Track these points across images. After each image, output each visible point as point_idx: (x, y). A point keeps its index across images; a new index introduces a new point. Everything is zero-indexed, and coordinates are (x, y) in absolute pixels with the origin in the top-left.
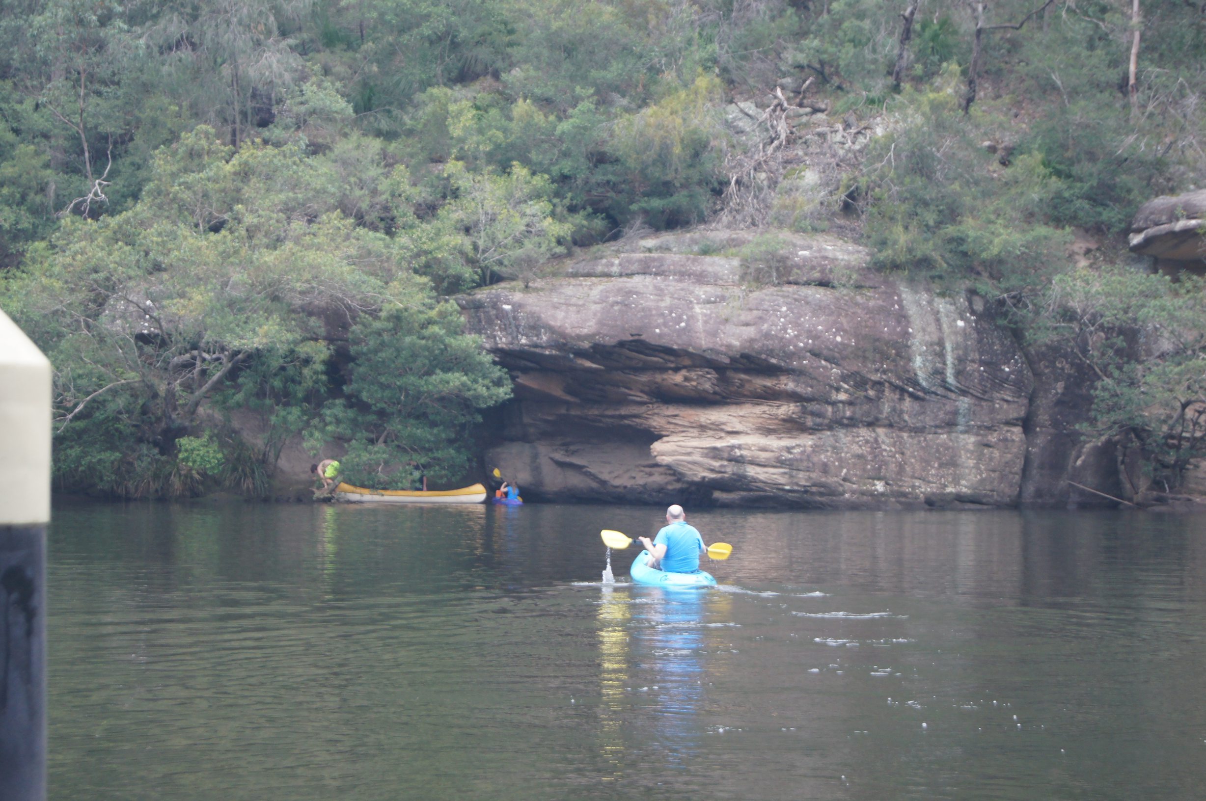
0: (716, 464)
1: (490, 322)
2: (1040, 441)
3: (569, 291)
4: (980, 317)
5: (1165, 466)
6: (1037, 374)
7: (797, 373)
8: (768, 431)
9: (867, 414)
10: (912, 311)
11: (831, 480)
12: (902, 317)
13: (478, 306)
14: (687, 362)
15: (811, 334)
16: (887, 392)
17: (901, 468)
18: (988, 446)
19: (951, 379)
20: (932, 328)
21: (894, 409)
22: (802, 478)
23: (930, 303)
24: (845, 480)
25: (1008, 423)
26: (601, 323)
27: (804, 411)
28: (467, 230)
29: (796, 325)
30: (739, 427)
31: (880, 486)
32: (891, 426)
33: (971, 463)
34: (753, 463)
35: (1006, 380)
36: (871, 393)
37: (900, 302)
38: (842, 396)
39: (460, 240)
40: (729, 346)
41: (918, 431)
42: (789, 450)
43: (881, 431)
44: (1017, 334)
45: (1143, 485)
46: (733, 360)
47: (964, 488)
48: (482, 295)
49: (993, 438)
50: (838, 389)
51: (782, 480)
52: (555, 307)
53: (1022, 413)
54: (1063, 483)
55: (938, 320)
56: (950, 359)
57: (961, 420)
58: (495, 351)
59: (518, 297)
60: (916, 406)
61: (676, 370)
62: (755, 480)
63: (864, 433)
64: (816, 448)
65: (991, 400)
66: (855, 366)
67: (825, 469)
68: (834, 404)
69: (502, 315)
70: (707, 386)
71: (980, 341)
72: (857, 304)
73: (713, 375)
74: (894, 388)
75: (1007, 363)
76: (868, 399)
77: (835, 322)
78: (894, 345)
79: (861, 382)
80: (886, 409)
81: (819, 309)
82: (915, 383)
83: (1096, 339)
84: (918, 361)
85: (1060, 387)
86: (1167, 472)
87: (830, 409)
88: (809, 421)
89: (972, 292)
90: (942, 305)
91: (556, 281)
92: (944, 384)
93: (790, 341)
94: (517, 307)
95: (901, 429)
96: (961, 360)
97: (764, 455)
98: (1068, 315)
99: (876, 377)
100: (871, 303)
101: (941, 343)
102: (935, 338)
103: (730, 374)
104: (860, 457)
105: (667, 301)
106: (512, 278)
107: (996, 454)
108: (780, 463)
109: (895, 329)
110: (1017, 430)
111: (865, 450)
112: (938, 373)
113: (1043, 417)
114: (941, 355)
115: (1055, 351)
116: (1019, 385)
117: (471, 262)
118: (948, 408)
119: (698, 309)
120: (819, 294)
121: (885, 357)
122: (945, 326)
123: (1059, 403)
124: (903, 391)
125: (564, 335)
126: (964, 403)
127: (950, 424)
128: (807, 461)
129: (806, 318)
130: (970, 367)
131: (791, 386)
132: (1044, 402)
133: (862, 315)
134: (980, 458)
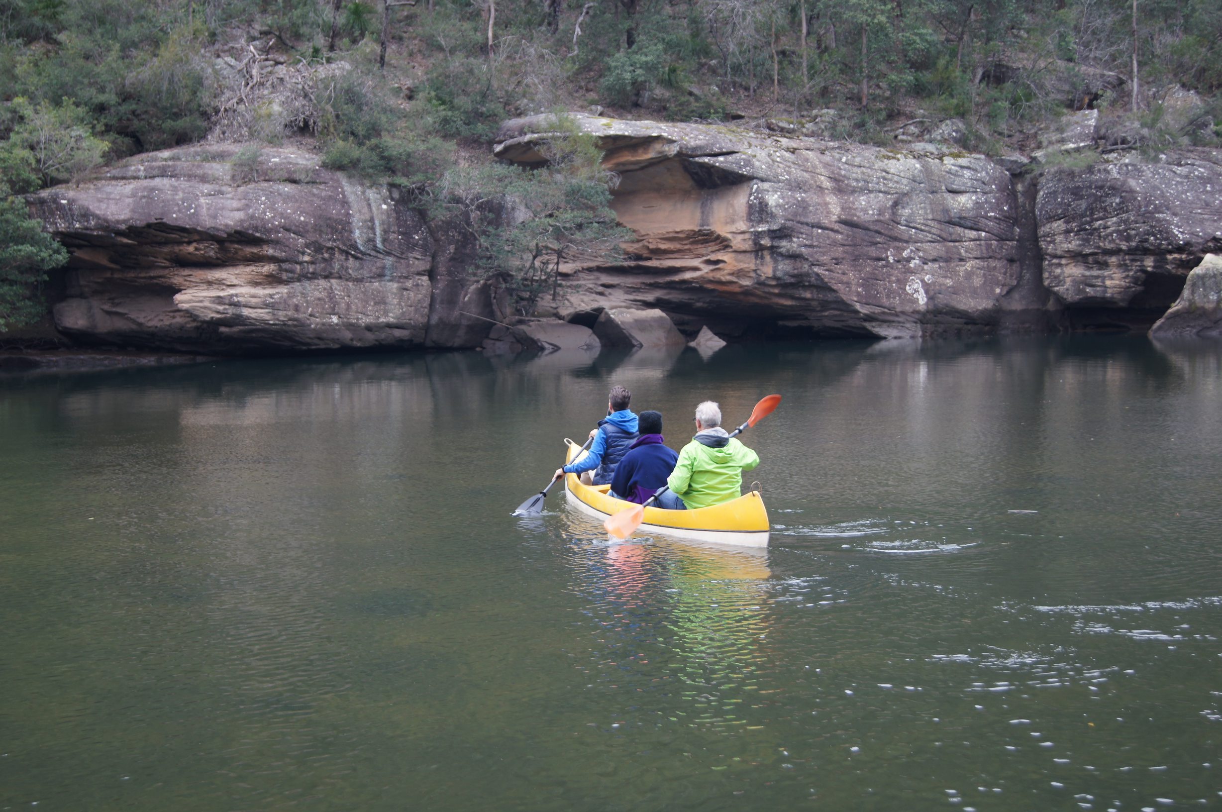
0: (221, 308)
1: (52, 214)
2: (441, 285)
3: (109, 189)
4: (398, 202)
5: (522, 299)
6: (437, 241)
7: (276, 243)
8: (256, 284)
9: (324, 270)
10: (351, 198)
11: (301, 316)
12: (345, 203)
13: (42, 202)
14: (196, 237)
15: (282, 216)
16: (337, 255)
17: (348, 306)
18: (406, 289)
19: (379, 245)
20: (365, 210)
21: (342, 266)
22: (282, 315)
23: (363, 193)
24: (311, 315)
25: (419, 274)
26: (133, 211)
27: (281, 269)
28: (32, 148)
29: (272, 209)
30: (235, 282)
31: (335, 319)
32: (340, 278)
33: (396, 301)
34: (245, 306)
35: (416, 245)
36: (326, 255)
37: (343, 193)
38: (306, 258)
39: (26, 153)
40: (227, 225)
41: (359, 280)
42: (271, 296)
43: (333, 281)
44: (422, 214)
45: (508, 311)
46: (229, 235)
47: (391, 318)
48: (45, 194)
49: (409, 284)
50: (303, 253)
51: (267, 317)
52: (100, 201)
53: (428, 267)
54: (456, 313)
55: (369, 205)
56: (378, 231)
57: (388, 272)
58: (56, 234)
59: (71, 194)
60: (357, 263)
61: (189, 243)
62: (248, 318)
63: (322, 283)
64: (291, 295)
65: (407, 259)
66: (312, 237)
67: (297, 308)
68: (301, 263)
69: (60, 207)
70: (212, 253)
71: (398, 219)
72: (314, 195)
73: (215, 246)
74: (342, 251)
75: (417, 233)
76: (325, 260)
77: (299, 207)
78: (340, 222)
79: (318, 248)
80: (337, 266)
81: (287, 198)
82: (355, 248)
83: (474, 215)
84: (357, 233)
85: (452, 248)
86: (525, 303)
87: (298, 267)
88: (285, 276)
89: (392, 186)
90: (372, 194)
91: (100, 184)
92: (375, 248)
93: (269, 221)
94: (71, 202)
95: (347, 280)
96: (386, 231)
97: (254, 301)
98: (457, 200)
99: (330, 244)
100: (323, 194)
101: (372, 220)
102: (368, 217)
103: (227, 245)
104: (319, 299)
105: (181, 195)
106: (66, 181)
107: (412, 294)
108: (266, 305)
109: (340, 211)
110: (425, 278)
111: (323, 295)
112: (371, 240)
113: (442, 269)
114: (373, 228)
115: (449, 225)
116: (425, 248)
117: (37, 170)
118: (379, 264)
119: (202, 200)
120: (288, 188)
121: (334, 230)
122: (374, 209)
123: (452, 259)
124: (347, 253)
125: (106, 221)
126: (389, 261)
127: (380, 276)
128: (284, 303)
129: (279, 205)
130: (392, 236)
131: (271, 252)
132: (442, 259)
133: (317, 202)
134: (401, 297)
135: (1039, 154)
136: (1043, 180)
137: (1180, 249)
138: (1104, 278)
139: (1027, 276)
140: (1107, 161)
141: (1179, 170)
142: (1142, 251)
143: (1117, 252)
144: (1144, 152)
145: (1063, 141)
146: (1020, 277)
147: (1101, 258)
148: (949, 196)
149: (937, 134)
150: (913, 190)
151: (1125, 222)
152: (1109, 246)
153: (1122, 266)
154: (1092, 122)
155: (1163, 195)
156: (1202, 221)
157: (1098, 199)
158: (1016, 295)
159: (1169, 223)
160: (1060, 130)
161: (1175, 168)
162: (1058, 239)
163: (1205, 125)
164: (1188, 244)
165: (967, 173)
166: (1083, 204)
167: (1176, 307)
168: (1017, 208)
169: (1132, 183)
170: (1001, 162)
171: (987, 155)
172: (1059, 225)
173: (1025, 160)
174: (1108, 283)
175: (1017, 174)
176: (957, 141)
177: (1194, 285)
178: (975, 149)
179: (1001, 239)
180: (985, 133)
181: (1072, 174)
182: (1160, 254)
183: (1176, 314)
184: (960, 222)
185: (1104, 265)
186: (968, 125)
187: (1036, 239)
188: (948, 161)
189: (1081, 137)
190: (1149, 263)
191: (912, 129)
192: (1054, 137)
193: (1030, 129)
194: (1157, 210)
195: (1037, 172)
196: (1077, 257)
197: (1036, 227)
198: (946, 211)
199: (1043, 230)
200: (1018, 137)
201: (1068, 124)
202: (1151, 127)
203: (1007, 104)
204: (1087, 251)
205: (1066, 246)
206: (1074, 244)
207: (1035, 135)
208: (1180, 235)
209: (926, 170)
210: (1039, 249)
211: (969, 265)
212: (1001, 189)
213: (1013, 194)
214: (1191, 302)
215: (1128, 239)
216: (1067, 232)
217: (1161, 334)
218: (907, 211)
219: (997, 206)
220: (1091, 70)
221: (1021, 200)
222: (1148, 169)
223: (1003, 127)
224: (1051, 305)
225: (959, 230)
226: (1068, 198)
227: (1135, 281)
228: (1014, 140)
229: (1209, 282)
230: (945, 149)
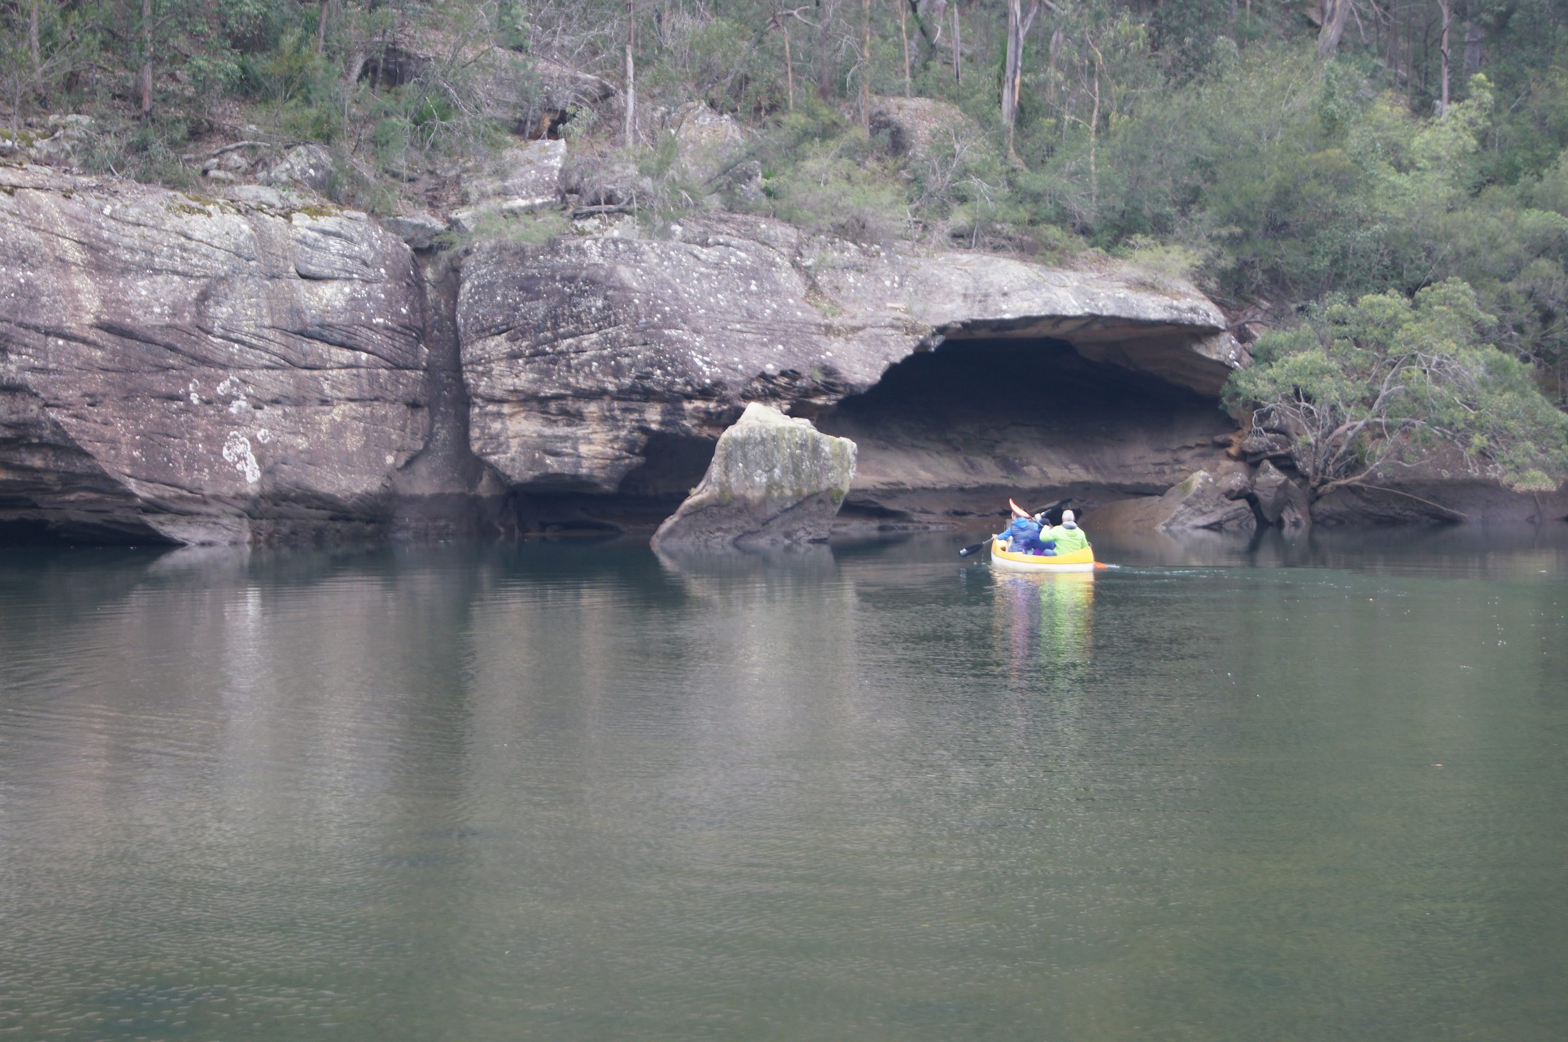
135: (463, 215)
136: (469, 262)
137: (705, 393)
138: (576, 440)
139: (442, 434)
140: (582, 233)
141: (704, 253)
143: (599, 394)
144: (644, 220)
145: (505, 193)
146: (430, 436)
147: (570, 405)
148: (301, 285)
149: (280, 171)
150: (235, 271)
151: (613, 341)
152: (584, 384)
153: (608, 419)
154: (557, 163)
155: (676, 297)
156: (742, 344)
157: (567, 300)
158: (422, 468)
159: (688, 346)
160: (501, 173)
161: (697, 249)
162: (498, 368)
163: (749, 176)
164: (718, 384)
165: (335, 245)
166: (541, 308)
167: (698, 495)
168: (423, 310)
169: (625, 273)
170: (396, 227)
171: (372, 213)
172: (498, 344)
173: (439, 225)
174: (583, 449)
175: (424, 252)
176: (317, 185)
177: (728, 457)
178: (350, 201)
179: (396, 366)
180: (367, 171)
181: (520, 254)
182: (672, 399)
183: (700, 509)
184: (322, 333)
185: (576, 418)
186: (338, 157)
187: (457, 368)
188: (301, 220)
189: (537, 187)
190: (653, 415)
191: (235, 159)
192: (492, 185)
193: (447, 169)
194: (667, 322)
195: (459, 248)
196: (531, 401)
197: (457, 346)
198: (297, 312)
199: (469, 353)
200: (426, 182)
201: (515, 164)
202: (657, 175)
203: (407, 123)
204: (547, 391)
205: (510, 382)
206: (524, 379)
207: (457, 180)
208: (706, 368)
209: (261, 236)
210: (463, 386)
211: (338, 412)
212: (395, 276)
213: (417, 286)
214: (724, 487)
215: (618, 372)
216: (513, 356)
217: (673, 544)
218: (224, 311)
219: (389, 306)
220: (555, 70)
221: (431, 295)
222: (651, 250)
223: (400, 163)
224: (484, 488)
225: (320, 347)
226: (515, 296)
227: (630, 446)
228: (420, 187)
229: (754, 453)
230: (294, 199)
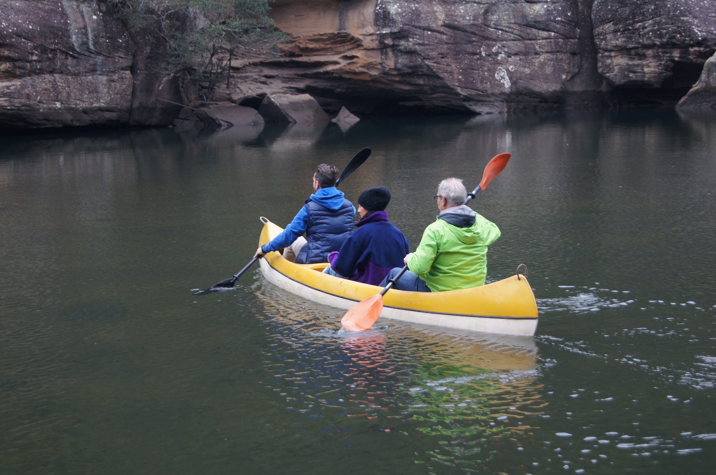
2: (140, 78)
4: (105, 14)
5: (203, 88)
6: (136, 43)
7: (10, 46)
9: (49, 66)
10: (69, 11)
11: (32, 103)
12: (64, 14)
15: (15, 25)
16: (58, 55)
17: (69, 94)
18: (113, 81)
19: (92, 47)
20: (80, 20)
21: (63, 64)
22: (17, 102)
23: (78, 6)
24: (39, 102)
25: (123, 69)
27: (15, 67)
29: (7, 20)
31: (58, 105)
32: (61, 73)
33: (105, 90)
35: (120, 47)
36: (50, 55)
37: (62, 7)
38: (35, 58)
41: (76, 75)
42: (8, 87)
43: (56, 75)
44: (124, 23)
45: (193, 97)
47: (102, 104)
49: (116, 77)
50: (32, 54)
51: (5, 104)
53: (130, 64)
54: (153, 99)
55: (83, 16)
56: (90, 36)
57: (99, 68)
60: (75, 62)
63: (48, 77)
64: (23, 87)
65: (114, 57)
66: (40, 41)
67: (28, 96)
68: (30, 62)
71: (105, 26)
72: (39, 9)
74: (62, 52)
75: (121, 38)
76: (49, 59)
77: (28, 18)
78: (61, 29)
79: (44, 50)
80: (59, 64)
81: (18, 11)
82: (73, 50)
83: (165, 23)
84: (74, 38)
85: (148, 49)
86: (206, 90)
87: (28, 65)
88: (18, 72)
89: (100, 1)
90: (84, 8)
92: (88, 50)
93: (4, 29)
95: (67, 74)
96: (96, 37)
98: (151, 12)
99: (53, 47)
100: (47, 8)
101: (85, 27)
102: (82, 25)
104: (46, 89)
107: (118, 85)
108: (4, 95)
109: (60, 21)
110: (128, 72)
111: (49, 86)
112: (85, 44)
113: (141, 65)
114: (86, 34)
115: (145, 31)
116: (127, 49)
118: (91, 62)
121: (56, 36)
122: (86, 19)
123: (148, 57)
124: (67, 54)
126: (99, 59)
127: (93, 71)
128: (18, 93)
129: (12, 17)
130: (101, 40)
131: (6, 53)
132: (141, 58)
133: (42, 14)
134: (110, 88)
137: (699, 44)
138: (643, 66)
139: (586, 65)
142: (672, 45)
143: (652, 46)
146: (580, 67)
147: (640, 51)
148: (526, 5)
150: (499, 1)
151: (659, 23)
152: (646, 42)
153: (656, 57)
155: (686, 3)
157: (638, 6)
158: (578, 80)
159: (691, 24)
162: (609, 37)
164: (705, 39)
166: (627, 11)
167: (696, 87)
168: (577, 14)
172: (609, 27)
174: (646, 70)
177: (709, 70)
179: (566, 37)
182: (684, 47)
183: (696, 92)
184: (536, 24)
185: (643, 57)
187: (592, 37)
190: (676, 54)
194: (682, 14)
196: (623, 50)
197: (592, 28)
198: (525, 16)
199: (597, 30)
204: (630, 46)
205: (614, 42)
206: (620, 41)
208: (699, 33)
210: (595, 45)
211: (542, 58)
213: (575, 3)
214: (707, 83)
215: (661, 36)
216: (615, 31)
217: (685, 108)
218: (495, 17)
219: (563, 13)
221: (581, 7)
224: (604, 87)
225: (535, 31)
226: (616, 6)
227: (666, 68)
